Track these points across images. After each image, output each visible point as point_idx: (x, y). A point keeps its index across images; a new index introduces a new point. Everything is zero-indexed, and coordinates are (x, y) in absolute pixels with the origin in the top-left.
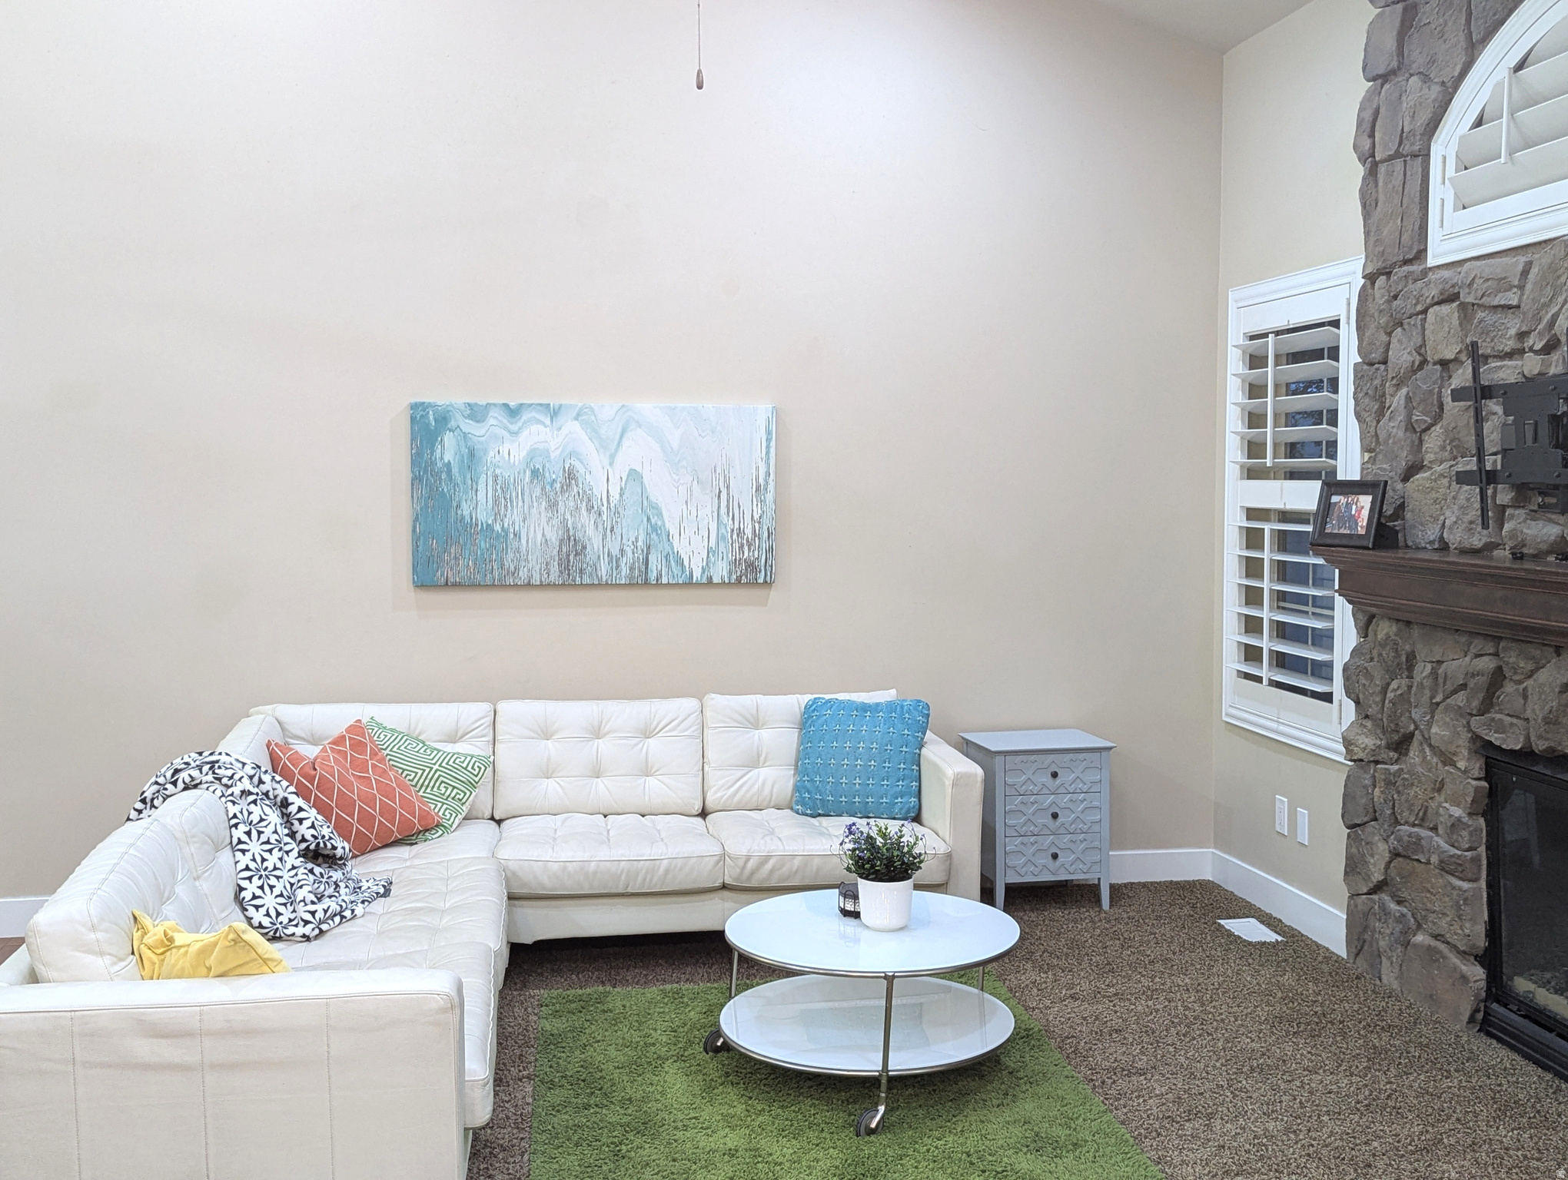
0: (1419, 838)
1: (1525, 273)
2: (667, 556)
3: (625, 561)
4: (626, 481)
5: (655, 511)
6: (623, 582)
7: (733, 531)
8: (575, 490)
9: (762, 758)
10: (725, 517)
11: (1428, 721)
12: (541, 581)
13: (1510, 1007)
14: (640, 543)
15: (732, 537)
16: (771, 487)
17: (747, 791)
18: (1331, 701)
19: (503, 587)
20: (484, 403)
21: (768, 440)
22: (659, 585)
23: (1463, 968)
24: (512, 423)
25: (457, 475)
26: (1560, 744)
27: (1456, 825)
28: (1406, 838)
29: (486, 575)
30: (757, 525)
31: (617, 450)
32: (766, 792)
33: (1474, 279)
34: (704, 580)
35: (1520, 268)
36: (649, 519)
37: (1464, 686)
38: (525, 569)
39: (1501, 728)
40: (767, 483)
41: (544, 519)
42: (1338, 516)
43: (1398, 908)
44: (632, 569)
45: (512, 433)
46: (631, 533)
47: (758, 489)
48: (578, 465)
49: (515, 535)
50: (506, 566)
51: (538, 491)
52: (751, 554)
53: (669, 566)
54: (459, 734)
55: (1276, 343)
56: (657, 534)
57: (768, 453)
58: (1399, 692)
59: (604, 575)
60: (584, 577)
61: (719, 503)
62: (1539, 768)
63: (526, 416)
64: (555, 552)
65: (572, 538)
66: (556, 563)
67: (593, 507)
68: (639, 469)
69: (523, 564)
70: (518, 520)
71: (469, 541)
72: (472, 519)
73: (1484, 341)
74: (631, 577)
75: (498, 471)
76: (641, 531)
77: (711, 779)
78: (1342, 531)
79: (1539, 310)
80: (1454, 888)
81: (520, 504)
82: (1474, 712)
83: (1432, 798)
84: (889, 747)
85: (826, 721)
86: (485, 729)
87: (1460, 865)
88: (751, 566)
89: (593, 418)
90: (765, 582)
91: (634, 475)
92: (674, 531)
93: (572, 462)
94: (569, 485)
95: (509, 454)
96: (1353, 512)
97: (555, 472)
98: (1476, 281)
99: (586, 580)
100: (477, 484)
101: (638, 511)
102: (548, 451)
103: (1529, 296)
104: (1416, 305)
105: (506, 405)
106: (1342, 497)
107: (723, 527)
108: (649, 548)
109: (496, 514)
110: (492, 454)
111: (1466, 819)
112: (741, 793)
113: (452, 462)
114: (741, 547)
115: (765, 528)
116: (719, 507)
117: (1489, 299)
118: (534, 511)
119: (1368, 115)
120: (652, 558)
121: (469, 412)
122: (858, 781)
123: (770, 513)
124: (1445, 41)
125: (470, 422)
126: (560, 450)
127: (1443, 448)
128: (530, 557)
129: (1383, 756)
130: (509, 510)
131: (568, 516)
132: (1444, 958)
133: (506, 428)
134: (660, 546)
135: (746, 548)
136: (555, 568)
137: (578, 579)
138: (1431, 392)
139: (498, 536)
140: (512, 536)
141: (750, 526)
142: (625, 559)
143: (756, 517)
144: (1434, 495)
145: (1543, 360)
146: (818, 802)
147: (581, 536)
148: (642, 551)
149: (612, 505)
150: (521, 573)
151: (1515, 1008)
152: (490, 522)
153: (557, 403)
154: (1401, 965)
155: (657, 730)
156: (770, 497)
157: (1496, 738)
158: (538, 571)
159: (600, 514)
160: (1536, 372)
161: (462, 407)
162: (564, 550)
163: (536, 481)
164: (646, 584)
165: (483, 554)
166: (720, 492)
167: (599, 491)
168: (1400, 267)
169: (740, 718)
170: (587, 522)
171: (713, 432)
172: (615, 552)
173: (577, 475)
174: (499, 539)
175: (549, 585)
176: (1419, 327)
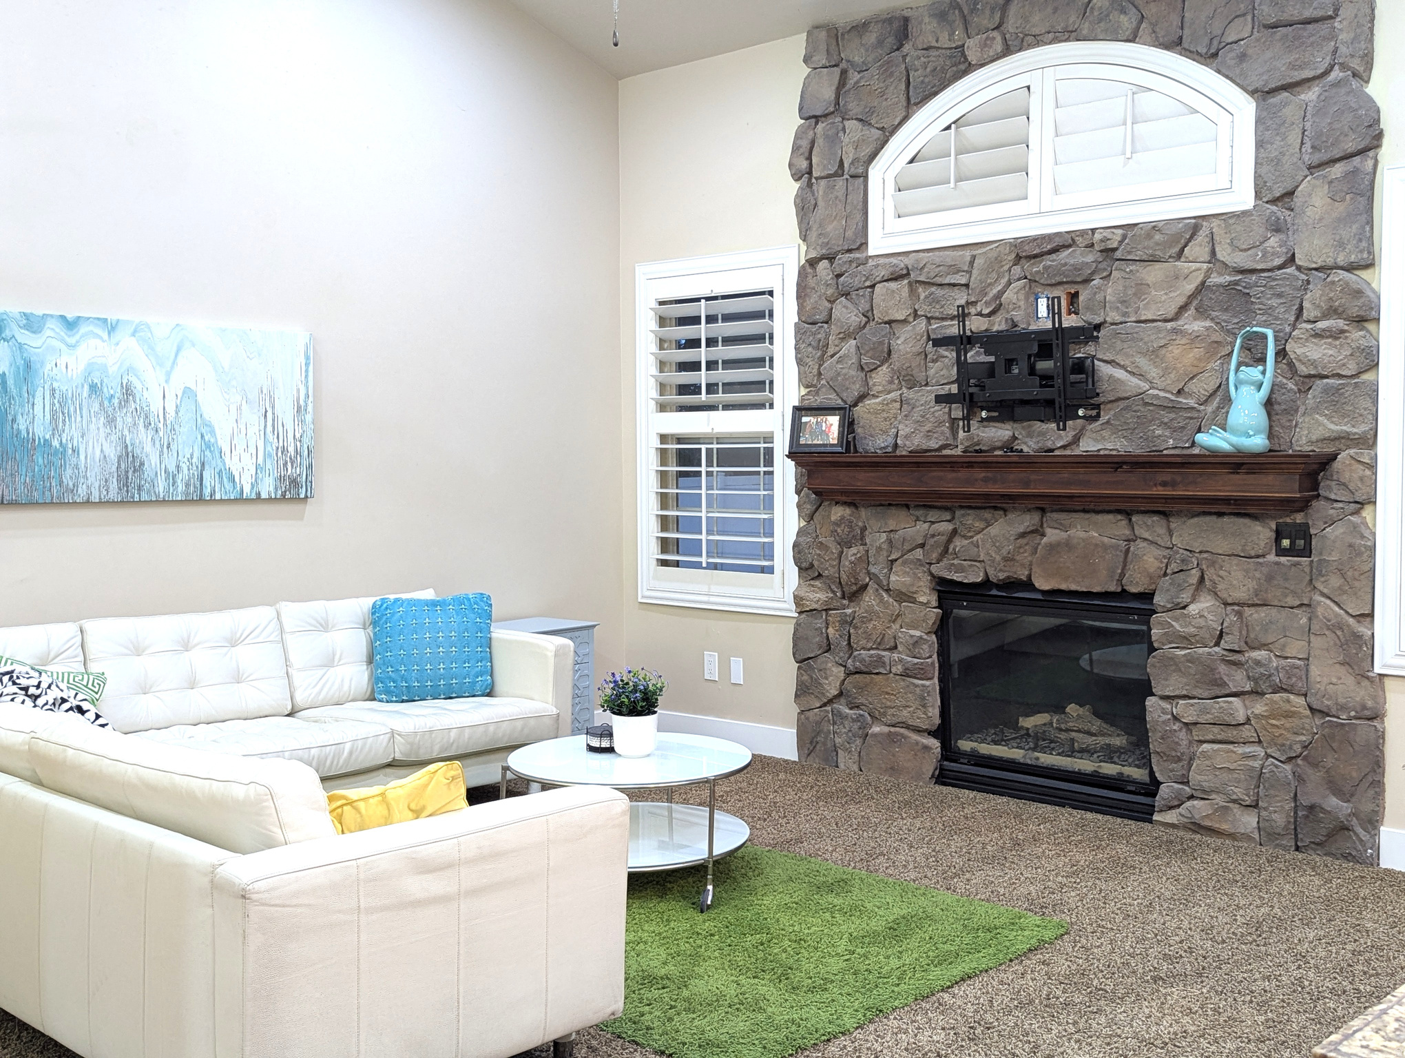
0: (880, 657)
1: (972, 263)
2: (220, 473)
3: (181, 478)
4: (182, 398)
5: (208, 429)
6: (179, 498)
7: (278, 448)
8: (133, 407)
9: (337, 657)
10: (271, 435)
11: (886, 573)
12: (100, 498)
13: (962, 760)
14: (195, 460)
15: (277, 454)
16: (310, 408)
17: (330, 688)
18: (772, 573)
19: (61, 504)
20: (40, 313)
21: (307, 365)
22: (213, 501)
23: (924, 741)
24: (69, 336)
25: (12, 387)
26: (1015, 573)
27: (917, 642)
28: (867, 659)
29: (44, 493)
30: (298, 443)
31: (172, 367)
32: (346, 688)
33: (925, 265)
34: (253, 496)
35: (968, 259)
36: (202, 436)
37: (922, 546)
38: (84, 486)
39: (960, 569)
40: (306, 405)
41: (102, 435)
42: (810, 431)
43: (852, 712)
44: (187, 485)
45: (68, 346)
46: (186, 450)
47: (299, 408)
48: (134, 379)
49: (74, 451)
50: (65, 483)
51: (96, 407)
52: (294, 470)
53: (221, 482)
54: (52, 655)
55: (706, 306)
56: (210, 451)
57: (306, 377)
58: (859, 555)
59: (161, 491)
60: (143, 494)
61: (266, 422)
62: (994, 592)
63: (84, 329)
64: (114, 468)
65: (130, 454)
66: (115, 480)
67: (150, 424)
68: (193, 388)
69: (82, 480)
70: (76, 435)
71: (26, 457)
72: (28, 434)
73: (934, 308)
74: (187, 494)
75: (55, 385)
76: (196, 448)
77: (298, 679)
78: (815, 442)
79: (985, 288)
80: (917, 686)
81: (79, 419)
82: (933, 562)
83: (888, 627)
84: (466, 634)
85: (401, 616)
86: (76, 649)
87: (922, 669)
88: (294, 482)
89: (149, 335)
90: (306, 497)
91: (189, 393)
92: (226, 449)
93: (130, 379)
94: (127, 401)
95: (67, 368)
96: (824, 428)
97: (112, 387)
98: (927, 265)
99: (145, 497)
100: (33, 397)
101: (192, 429)
102: (106, 366)
103: (976, 278)
104: (865, 281)
105: (63, 317)
106: (812, 418)
107: (269, 445)
108: (203, 465)
109: (54, 430)
110: (48, 367)
111: (925, 637)
112: (325, 690)
113: (7, 374)
114: (285, 464)
115: (305, 446)
116: (265, 426)
117: (940, 279)
118: (92, 427)
119: (805, 144)
120: (206, 475)
121: (25, 322)
122: (442, 665)
123: (310, 433)
124: (886, 99)
125: (26, 332)
126: (119, 364)
127: (891, 382)
128: (88, 475)
129: (835, 604)
130: (67, 425)
131: (126, 432)
132: (905, 737)
133: (63, 341)
134: (214, 463)
135: (289, 464)
136: (114, 485)
137: (137, 496)
138: (882, 343)
139: (56, 450)
140: (70, 451)
141: (292, 444)
142: (180, 475)
143: (298, 436)
144: (885, 415)
145: (990, 321)
146: (404, 688)
147: (139, 452)
148: (197, 467)
149: (168, 422)
150: (80, 489)
151: (966, 761)
152: (47, 437)
153: (115, 318)
154: (860, 752)
155: (242, 639)
156: (309, 418)
157: (957, 577)
158: (97, 488)
159: (157, 431)
160: (984, 328)
161: (18, 316)
162: (123, 466)
163: (94, 396)
164: (201, 500)
165: (41, 471)
166: (266, 412)
167: (156, 406)
168: (843, 254)
169: (314, 622)
170: (145, 438)
171: (259, 355)
172: (172, 468)
173: (135, 391)
174: (58, 455)
175: (108, 502)
176: (868, 297)
